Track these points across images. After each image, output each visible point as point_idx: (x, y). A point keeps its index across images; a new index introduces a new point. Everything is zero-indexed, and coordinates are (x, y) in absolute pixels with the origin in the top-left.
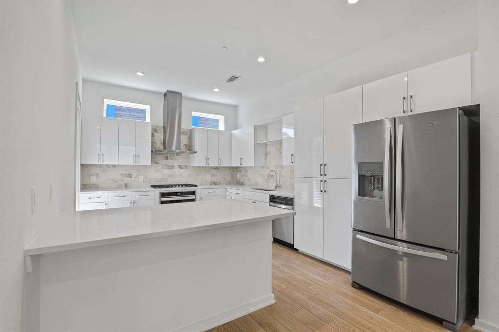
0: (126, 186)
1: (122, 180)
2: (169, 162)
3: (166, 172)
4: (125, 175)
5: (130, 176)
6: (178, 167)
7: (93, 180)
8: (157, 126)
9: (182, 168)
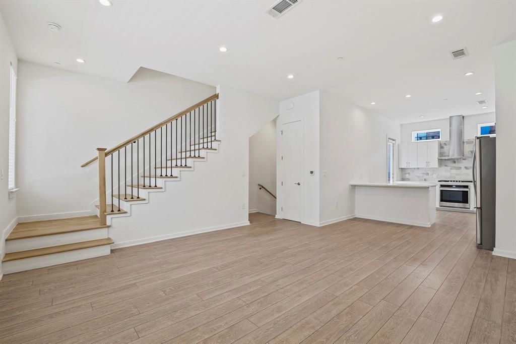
0: (425, 180)
1: (423, 176)
2: (456, 165)
3: (454, 171)
4: (424, 174)
5: (428, 174)
6: (464, 168)
7: (407, 176)
8: (446, 141)
9: (468, 169)
